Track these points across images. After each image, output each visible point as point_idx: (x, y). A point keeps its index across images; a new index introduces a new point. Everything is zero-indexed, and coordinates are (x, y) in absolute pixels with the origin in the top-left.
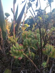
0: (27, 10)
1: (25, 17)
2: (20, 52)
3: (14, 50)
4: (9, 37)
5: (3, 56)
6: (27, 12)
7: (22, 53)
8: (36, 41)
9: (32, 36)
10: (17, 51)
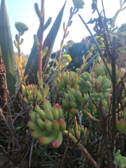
0: (71, 17)
1: (65, 36)
2: (57, 126)
3: (40, 122)
4: (23, 87)
5: (8, 135)
6: (70, 23)
7: (61, 129)
8: (98, 97)
9: (88, 82)
10: (49, 124)
